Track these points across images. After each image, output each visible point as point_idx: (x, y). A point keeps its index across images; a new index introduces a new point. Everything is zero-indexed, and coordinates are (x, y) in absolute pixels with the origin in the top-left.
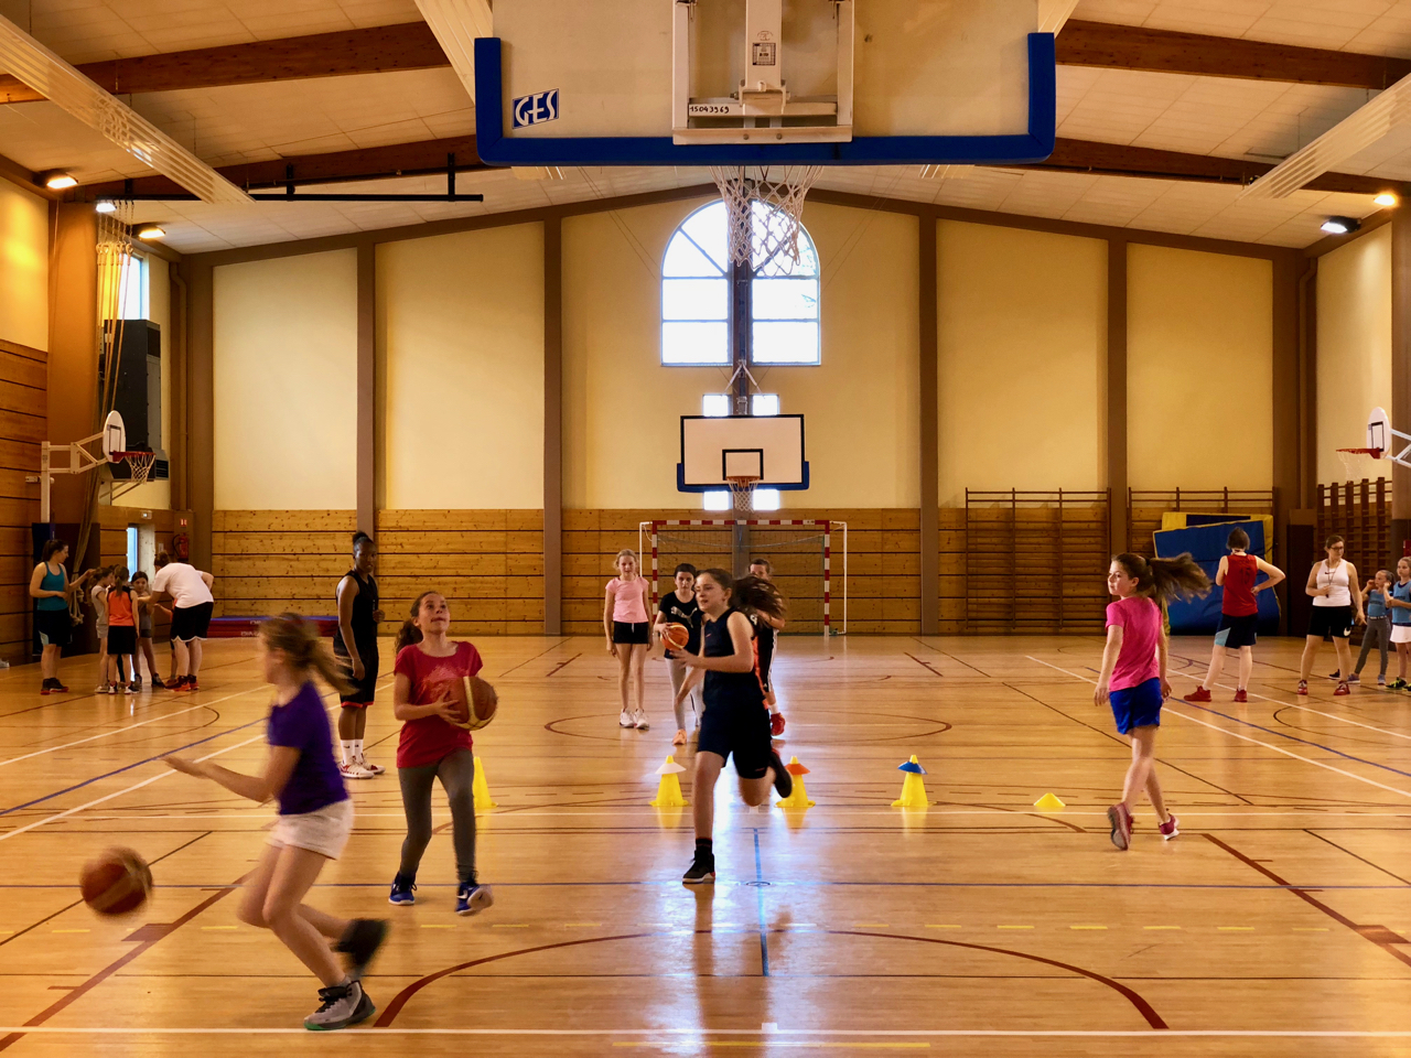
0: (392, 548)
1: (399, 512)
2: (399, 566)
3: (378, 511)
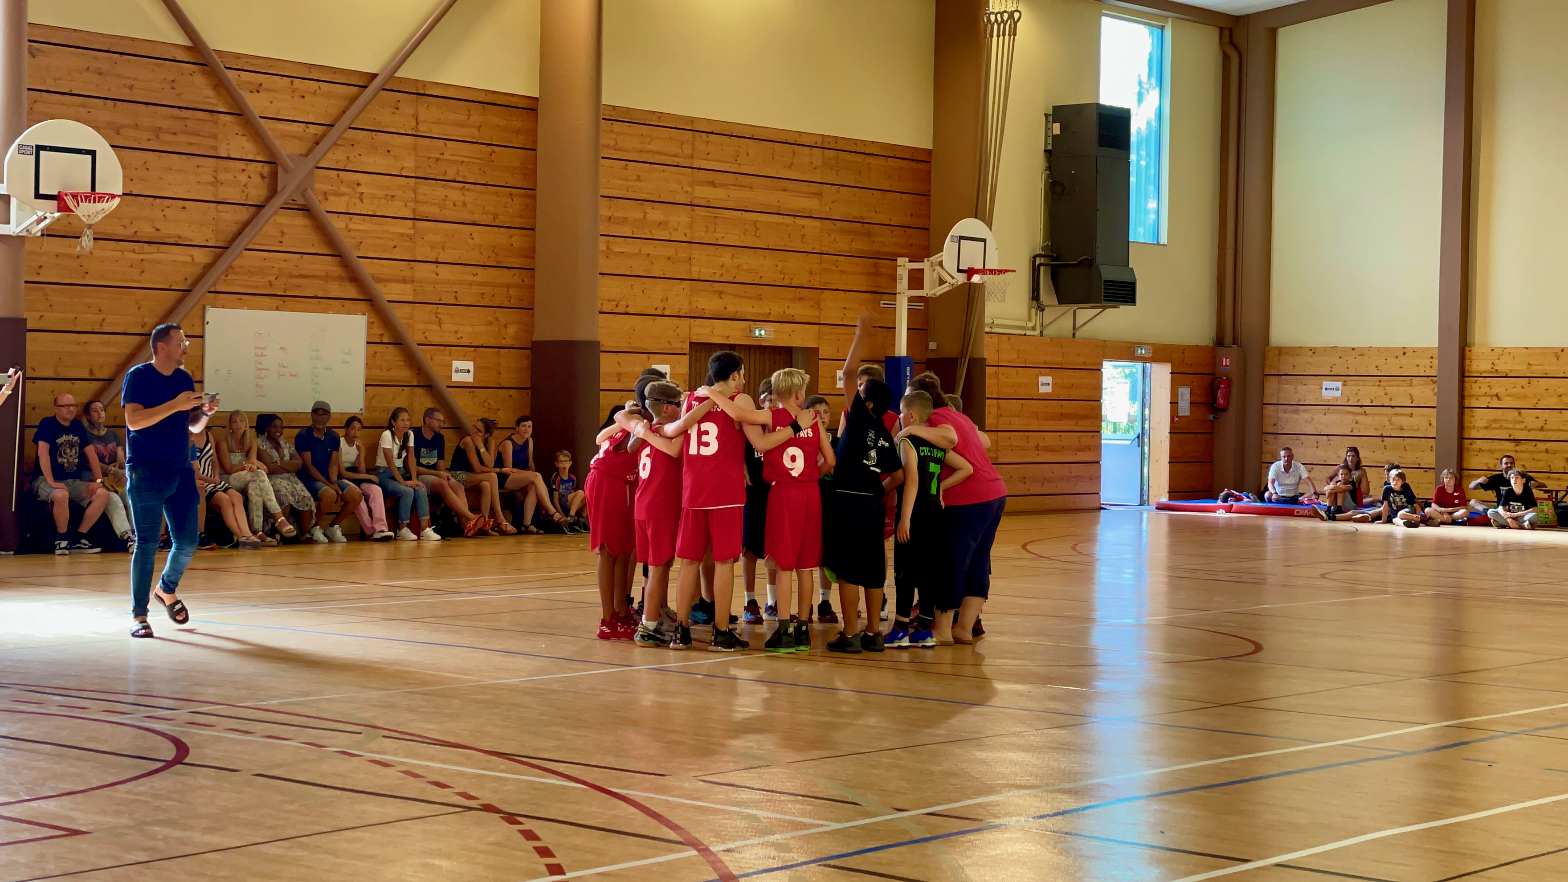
0: (1483, 402)
1: (1496, 350)
2: (1494, 425)
3: (1467, 349)
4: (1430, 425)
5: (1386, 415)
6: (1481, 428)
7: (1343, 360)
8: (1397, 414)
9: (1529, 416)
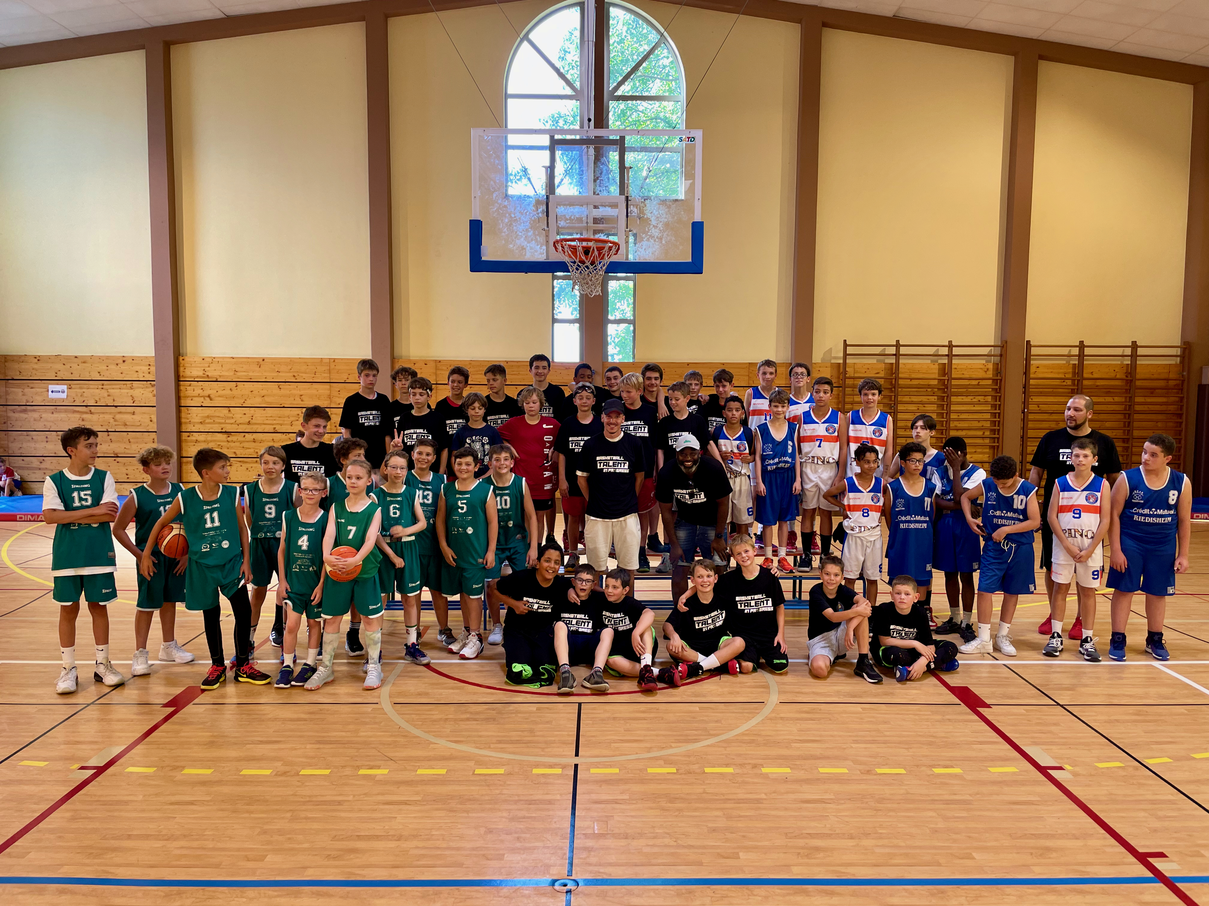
0: (197, 402)
1: (206, 360)
2: (208, 421)
3: (181, 358)
4: (151, 421)
5: (110, 413)
6: (198, 423)
7: (68, 366)
8: (120, 413)
9: (238, 413)
